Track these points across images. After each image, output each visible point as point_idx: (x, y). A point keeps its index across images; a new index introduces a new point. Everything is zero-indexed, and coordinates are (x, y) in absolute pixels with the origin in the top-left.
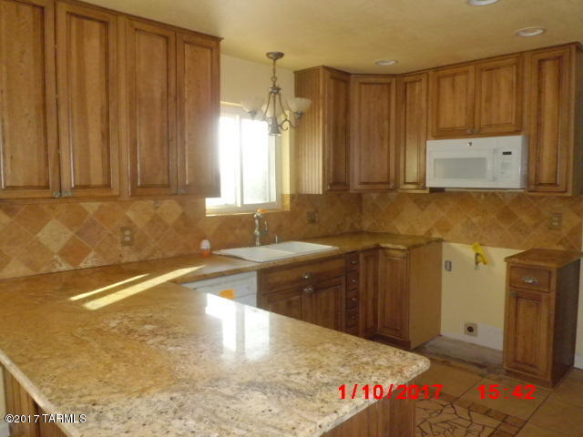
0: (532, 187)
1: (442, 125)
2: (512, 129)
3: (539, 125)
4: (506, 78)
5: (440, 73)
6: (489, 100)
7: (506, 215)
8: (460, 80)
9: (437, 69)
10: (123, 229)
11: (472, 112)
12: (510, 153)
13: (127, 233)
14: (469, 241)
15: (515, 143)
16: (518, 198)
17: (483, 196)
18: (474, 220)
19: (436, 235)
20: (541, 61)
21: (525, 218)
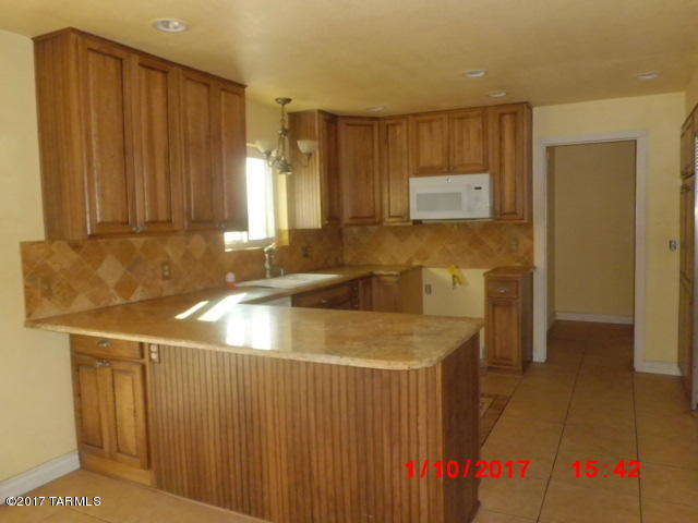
0: (498, 216)
1: (422, 164)
2: (481, 168)
3: (501, 166)
4: (473, 126)
5: (419, 118)
6: (461, 143)
7: (476, 242)
8: (435, 125)
9: (415, 115)
10: (163, 264)
11: (448, 153)
12: (480, 188)
13: (166, 268)
14: (445, 265)
15: (484, 180)
16: (486, 227)
17: (455, 227)
18: (450, 248)
19: (416, 263)
20: (502, 115)
21: (491, 244)
